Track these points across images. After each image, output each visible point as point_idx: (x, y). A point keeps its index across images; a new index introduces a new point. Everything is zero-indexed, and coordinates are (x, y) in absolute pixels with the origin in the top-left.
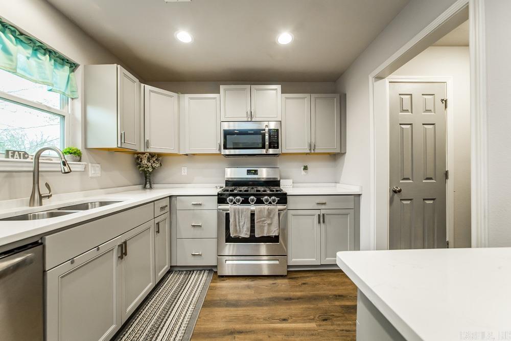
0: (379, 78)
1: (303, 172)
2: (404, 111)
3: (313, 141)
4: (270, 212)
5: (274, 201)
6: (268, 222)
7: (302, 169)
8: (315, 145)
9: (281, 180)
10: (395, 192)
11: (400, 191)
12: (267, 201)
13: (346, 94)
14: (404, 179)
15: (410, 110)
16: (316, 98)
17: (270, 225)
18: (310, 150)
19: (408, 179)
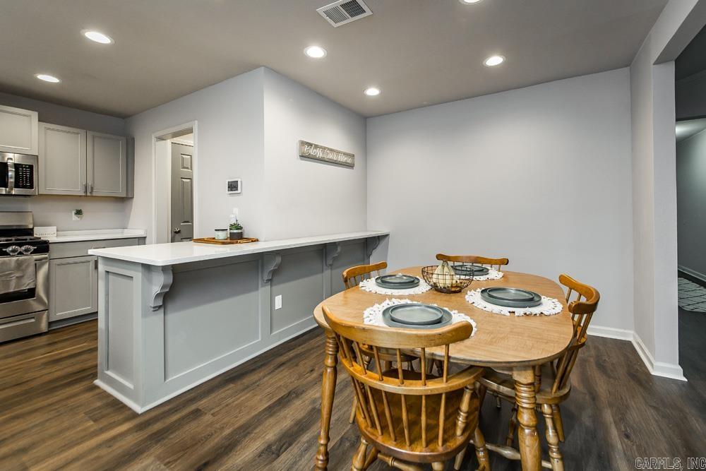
0: (161, 139)
1: (75, 218)
2: (184, 168)
3: (90, 183)
4: (19, 265)
5: (27, 250)
6: (17, 275)
7: (73, 213)
8: (92, 188)
9: (35, 228)
10: (176, 232)
11: (179, 232)
12: (14, 251)
13: (134, 139)
14: (185, 222)
15: (190, 167)
16: (94, 137)
17: (19, 278)
18: (86, 192)
19: (188, 222)
